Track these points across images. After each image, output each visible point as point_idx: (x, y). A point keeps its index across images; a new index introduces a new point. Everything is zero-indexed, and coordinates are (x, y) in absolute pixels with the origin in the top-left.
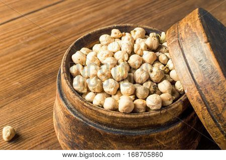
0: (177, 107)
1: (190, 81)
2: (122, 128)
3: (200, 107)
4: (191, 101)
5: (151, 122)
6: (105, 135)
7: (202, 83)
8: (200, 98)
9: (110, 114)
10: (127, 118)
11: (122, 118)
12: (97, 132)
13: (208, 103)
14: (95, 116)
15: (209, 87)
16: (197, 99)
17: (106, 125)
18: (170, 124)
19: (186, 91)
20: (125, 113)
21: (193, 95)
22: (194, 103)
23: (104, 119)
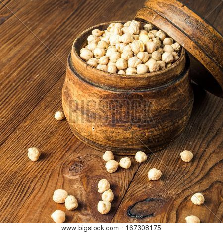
1: (184, 37)
2: (155, 86)
3: (198, 52)
4: (190, 51)
5: (173, 74)
6: (146, 95)
7: (193, 34)
8: (195, 45)
10: (158, 75)
12: (138, 95)
13: (202, 47)
14: (134, 83)
15: (199, 35)
16: (194, 46)
17: (145, 87)
18: (183, 74)
19: (183, 45)
20: (154, 71)
21: (190, 46)
22: (192, 51)
23: (142, 83)
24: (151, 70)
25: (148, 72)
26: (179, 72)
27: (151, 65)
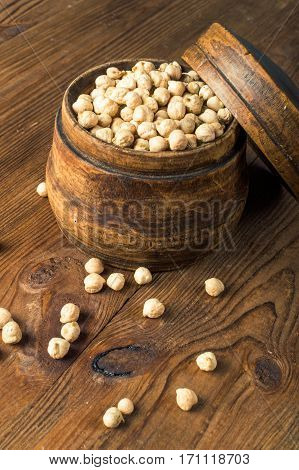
0: (230, 137)
1: (238, 102)
2: (174, 173)
3: (257, 131)
4: (244, 126)
5: (207, 158)
6: (156, 185)
7: (253, 101)
8: (254, 119)
9: (160, 155)
10: (180, 157)
11: (175, 157)
12: (144, 184)
13: (266, 123)
14: (139, 164)
15: (264, 103)
16: (252, 121)
17: (156, 172)
18: (225, 159)
19: (236, 116)
20: (178, 151)
21: (245, 119)
22: (248, 127)
23: (152, 165)
24: (172, 147)
25: (167, 149)
26: (218, 156)
27: (175, 139)
